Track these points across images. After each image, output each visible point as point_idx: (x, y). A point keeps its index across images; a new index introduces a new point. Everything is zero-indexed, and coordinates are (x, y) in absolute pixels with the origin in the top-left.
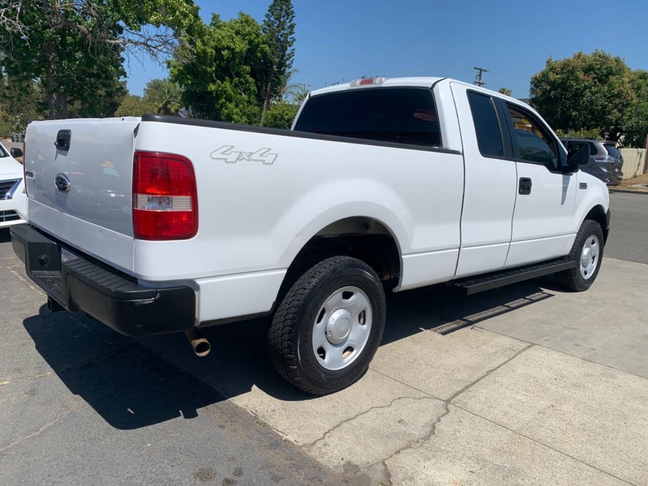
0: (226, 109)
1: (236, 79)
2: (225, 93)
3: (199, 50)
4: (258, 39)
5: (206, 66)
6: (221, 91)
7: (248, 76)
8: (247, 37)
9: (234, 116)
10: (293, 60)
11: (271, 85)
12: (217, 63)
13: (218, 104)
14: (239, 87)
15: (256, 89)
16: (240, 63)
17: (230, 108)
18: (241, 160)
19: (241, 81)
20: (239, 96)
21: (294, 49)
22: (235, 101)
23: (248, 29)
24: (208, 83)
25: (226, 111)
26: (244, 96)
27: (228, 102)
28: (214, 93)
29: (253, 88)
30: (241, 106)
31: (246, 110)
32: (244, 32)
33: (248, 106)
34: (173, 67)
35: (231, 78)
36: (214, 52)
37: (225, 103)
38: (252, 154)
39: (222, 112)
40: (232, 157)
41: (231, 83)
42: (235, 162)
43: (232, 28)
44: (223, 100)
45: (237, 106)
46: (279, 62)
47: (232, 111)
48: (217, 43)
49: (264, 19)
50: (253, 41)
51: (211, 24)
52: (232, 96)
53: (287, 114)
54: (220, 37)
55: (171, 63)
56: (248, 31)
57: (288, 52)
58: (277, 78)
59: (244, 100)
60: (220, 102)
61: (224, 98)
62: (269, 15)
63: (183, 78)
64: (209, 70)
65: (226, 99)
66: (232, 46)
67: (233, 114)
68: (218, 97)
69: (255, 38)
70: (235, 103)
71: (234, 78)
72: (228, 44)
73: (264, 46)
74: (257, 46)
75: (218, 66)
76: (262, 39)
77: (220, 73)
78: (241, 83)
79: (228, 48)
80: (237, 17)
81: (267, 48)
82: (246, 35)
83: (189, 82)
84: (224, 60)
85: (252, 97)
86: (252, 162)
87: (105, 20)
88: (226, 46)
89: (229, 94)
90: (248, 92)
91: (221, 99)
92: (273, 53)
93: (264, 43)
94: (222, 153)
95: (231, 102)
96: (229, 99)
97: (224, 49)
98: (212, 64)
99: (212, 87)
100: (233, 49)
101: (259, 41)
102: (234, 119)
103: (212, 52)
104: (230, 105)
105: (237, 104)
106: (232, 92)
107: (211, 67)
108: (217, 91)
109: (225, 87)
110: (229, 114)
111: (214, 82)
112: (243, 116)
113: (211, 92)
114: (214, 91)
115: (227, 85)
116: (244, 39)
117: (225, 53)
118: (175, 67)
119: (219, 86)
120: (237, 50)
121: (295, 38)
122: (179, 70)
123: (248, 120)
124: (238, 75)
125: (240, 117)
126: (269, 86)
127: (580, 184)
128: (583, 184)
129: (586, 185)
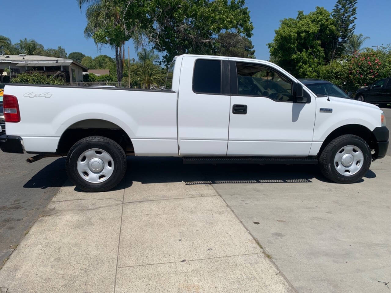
0: (302, 69)
1: (310, 50)
2: (302, 59)
3: (287, 35)
4: (327, 22)
5: (291, 44)
6: (300, 58)
7: (319, 47)
8: (320, 23)
9: (307, 73)
10: (354, 32)
11: (336, 51)
12: (298, 41)
13: (297, 66)
14: (312, 54)
15: (324, 54)
16: (313, 40)
17: (305, 68)
18: (36, 96)
19: (314, 51)
20: (311, 60)
21: (355, 25)
22: (309, 63)
23: (320, 17)
24: (292, 54)
25: (302, 70)
26: (315, 59)
27: (304, 65)
28: (296, 60)
29: (322, 54)
30: (313, 66)
31: (316, 69)
32: (318, 20)
33: (318, 66)
34: (272, 47)
35: (307, 49)
36: (296, 35)
37: (302, 65)
38: (40, 94)
39: (300, 71)
40: (33, 96)
41: (306, 52)
42: (33, 97)
43: (310, 19)
44: (301, 63)
45: (310, 66)
46: (343, 35)
47: (306, 70)
48: (299, 29)
49: (333, 9)
50: (324, 24)
51: (297, 18)
52: (307, 61)
53: (335, 69)
54: (301, 26)
55: (271, 45)
56: (321, 18)
57: (350, 27)
58: (342, 45)
59: (315, 62)
60: (299, 65)
61: (302, 62)
62: (338, 5)
63: (277, 53)
64: (292, 46)
65: (303, 63)
66: (307, 29)
67: (307, 71)
68: (298, 62)
69: (325, 22)
70: (309, 65)
71: (309, 49)
72: (305, 29)
73: (331, 26)
74: (327, 26)
75: (299, 43)
76: (330, 22)
77: (300, 47)
78: (314, 52)
79: (305, 31)
80: (315, 10)
81: (333, 27)
82: (319, 21)
83: (280, 55)
84: (302, 39)
85: (321, 60)
86: (40, 97)
87: (202, 31)
88: (303, 30)
89: (305, 60)
90: (318, 57)
91: (300, 63)
92: (338, 30)
93: (331, 24)
94: (28, 95)
95: (306, 64)
96: (305, 63)
97: (302, 32)
98: (295, 42)
99: (294, 56)
100: (308, 31)
101: (328, 23)
102: (307, 74)
103: (295, 35)
104: (305, 66)
105: (310, 65)
106: (307, 58)
107: (294, 44)
108: (297, 58)
109: (303, 56)
110: (304, 71)
111: (296, 53)
112: (313, 72)
113: (294, 59)
114: (295, 58)
115: (304, 55)
116: (317, 24)
117: (303, 35)
118: (273, 47)
119: (299, 55)
120: (311, 32)
121: (356, 17)
122: (275, 48)
123: (317, 75)
124: (312, 47)
125: (312, 73)
126: (334, 51)
127: (321, 109)
128: (326, 109)
129: (331, 110)
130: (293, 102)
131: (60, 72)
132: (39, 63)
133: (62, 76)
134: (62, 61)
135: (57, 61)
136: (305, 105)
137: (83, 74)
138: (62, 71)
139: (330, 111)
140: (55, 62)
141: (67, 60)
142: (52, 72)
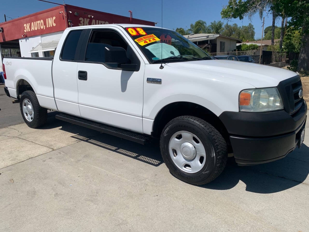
127: (148, 79)
128: (154, 79)
129: (160, 81)
130: (123, 70)
131: (207, 45)
132: (196, 39)
133: (208, 48)
134: (212, 36)
135: (208, 37)
136: (133, 73)
137: (237, 45)
138: (209, 44)
139: (158, 81)
140: (206, 37)
141: (215, 35)
142: (202, 46)
